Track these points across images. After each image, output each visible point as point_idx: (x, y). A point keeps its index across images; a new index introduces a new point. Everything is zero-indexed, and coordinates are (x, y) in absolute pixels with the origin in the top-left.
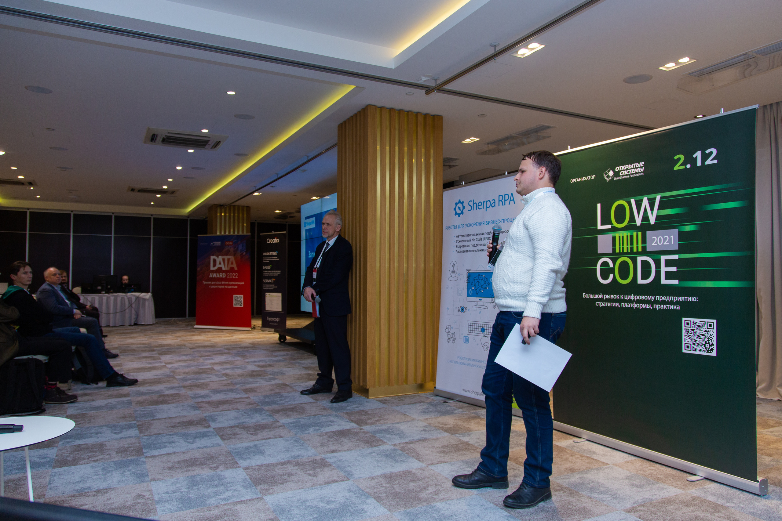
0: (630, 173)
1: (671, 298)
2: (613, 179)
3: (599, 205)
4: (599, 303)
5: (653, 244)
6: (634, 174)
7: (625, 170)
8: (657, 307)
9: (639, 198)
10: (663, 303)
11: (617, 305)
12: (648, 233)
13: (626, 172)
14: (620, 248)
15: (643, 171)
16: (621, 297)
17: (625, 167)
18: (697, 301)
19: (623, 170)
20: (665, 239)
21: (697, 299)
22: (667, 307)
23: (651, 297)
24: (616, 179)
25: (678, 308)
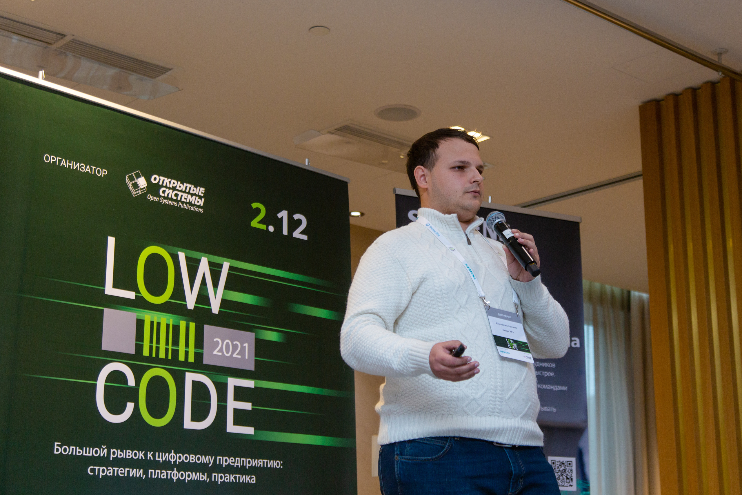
0: (179, 199)
1: (243, 461)
2: (144, 195)
3: (111, 241)
4: (97, 468)
5: (215, 353)
6: (186, 203)
7: (169, 188)
8: (219, 478)
9: (195, 254)
10: (230, 470)
11: (139, 473)
12: (208, 329)
13: (171, 194)
14: (151, 348)
15: (202, 205)
16: (150, 455)
17: (170, 182)
18: (282, 467)
19: (166, 187)
20: (235, 347)
21: (281, 465)
22: (235, 478)
23: (207, 457)
24: (151, 198)
25: (253, 480)
